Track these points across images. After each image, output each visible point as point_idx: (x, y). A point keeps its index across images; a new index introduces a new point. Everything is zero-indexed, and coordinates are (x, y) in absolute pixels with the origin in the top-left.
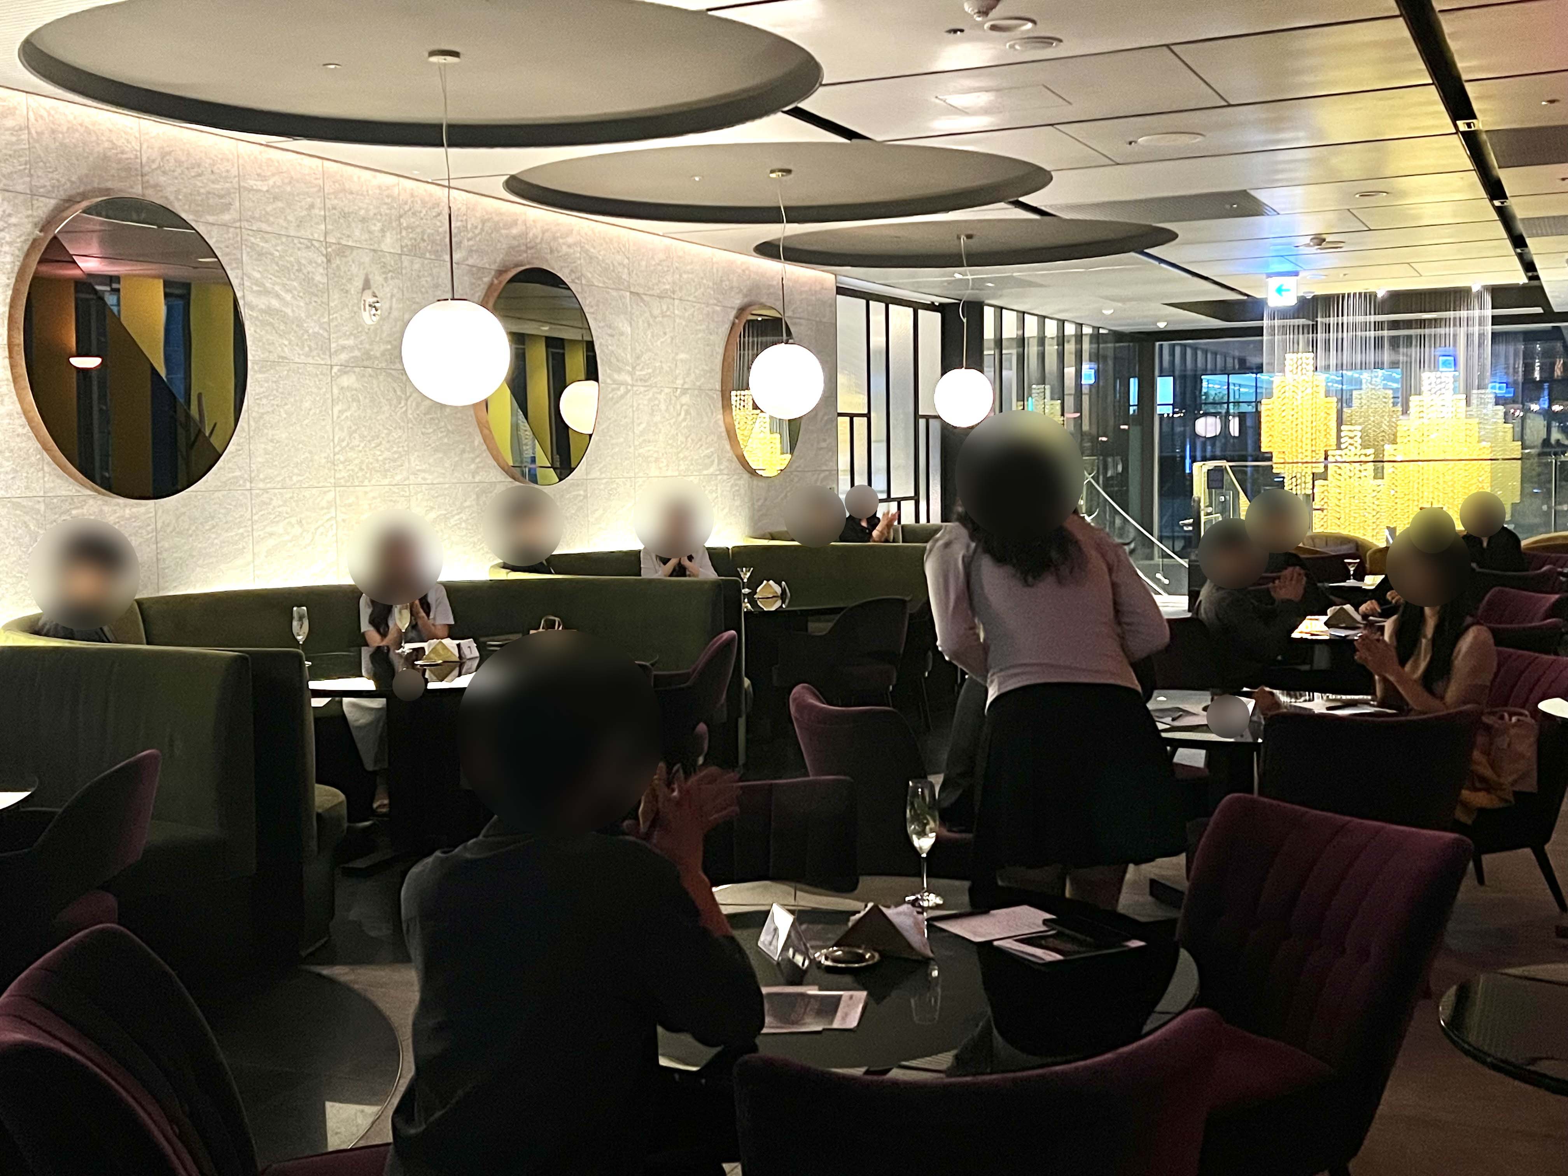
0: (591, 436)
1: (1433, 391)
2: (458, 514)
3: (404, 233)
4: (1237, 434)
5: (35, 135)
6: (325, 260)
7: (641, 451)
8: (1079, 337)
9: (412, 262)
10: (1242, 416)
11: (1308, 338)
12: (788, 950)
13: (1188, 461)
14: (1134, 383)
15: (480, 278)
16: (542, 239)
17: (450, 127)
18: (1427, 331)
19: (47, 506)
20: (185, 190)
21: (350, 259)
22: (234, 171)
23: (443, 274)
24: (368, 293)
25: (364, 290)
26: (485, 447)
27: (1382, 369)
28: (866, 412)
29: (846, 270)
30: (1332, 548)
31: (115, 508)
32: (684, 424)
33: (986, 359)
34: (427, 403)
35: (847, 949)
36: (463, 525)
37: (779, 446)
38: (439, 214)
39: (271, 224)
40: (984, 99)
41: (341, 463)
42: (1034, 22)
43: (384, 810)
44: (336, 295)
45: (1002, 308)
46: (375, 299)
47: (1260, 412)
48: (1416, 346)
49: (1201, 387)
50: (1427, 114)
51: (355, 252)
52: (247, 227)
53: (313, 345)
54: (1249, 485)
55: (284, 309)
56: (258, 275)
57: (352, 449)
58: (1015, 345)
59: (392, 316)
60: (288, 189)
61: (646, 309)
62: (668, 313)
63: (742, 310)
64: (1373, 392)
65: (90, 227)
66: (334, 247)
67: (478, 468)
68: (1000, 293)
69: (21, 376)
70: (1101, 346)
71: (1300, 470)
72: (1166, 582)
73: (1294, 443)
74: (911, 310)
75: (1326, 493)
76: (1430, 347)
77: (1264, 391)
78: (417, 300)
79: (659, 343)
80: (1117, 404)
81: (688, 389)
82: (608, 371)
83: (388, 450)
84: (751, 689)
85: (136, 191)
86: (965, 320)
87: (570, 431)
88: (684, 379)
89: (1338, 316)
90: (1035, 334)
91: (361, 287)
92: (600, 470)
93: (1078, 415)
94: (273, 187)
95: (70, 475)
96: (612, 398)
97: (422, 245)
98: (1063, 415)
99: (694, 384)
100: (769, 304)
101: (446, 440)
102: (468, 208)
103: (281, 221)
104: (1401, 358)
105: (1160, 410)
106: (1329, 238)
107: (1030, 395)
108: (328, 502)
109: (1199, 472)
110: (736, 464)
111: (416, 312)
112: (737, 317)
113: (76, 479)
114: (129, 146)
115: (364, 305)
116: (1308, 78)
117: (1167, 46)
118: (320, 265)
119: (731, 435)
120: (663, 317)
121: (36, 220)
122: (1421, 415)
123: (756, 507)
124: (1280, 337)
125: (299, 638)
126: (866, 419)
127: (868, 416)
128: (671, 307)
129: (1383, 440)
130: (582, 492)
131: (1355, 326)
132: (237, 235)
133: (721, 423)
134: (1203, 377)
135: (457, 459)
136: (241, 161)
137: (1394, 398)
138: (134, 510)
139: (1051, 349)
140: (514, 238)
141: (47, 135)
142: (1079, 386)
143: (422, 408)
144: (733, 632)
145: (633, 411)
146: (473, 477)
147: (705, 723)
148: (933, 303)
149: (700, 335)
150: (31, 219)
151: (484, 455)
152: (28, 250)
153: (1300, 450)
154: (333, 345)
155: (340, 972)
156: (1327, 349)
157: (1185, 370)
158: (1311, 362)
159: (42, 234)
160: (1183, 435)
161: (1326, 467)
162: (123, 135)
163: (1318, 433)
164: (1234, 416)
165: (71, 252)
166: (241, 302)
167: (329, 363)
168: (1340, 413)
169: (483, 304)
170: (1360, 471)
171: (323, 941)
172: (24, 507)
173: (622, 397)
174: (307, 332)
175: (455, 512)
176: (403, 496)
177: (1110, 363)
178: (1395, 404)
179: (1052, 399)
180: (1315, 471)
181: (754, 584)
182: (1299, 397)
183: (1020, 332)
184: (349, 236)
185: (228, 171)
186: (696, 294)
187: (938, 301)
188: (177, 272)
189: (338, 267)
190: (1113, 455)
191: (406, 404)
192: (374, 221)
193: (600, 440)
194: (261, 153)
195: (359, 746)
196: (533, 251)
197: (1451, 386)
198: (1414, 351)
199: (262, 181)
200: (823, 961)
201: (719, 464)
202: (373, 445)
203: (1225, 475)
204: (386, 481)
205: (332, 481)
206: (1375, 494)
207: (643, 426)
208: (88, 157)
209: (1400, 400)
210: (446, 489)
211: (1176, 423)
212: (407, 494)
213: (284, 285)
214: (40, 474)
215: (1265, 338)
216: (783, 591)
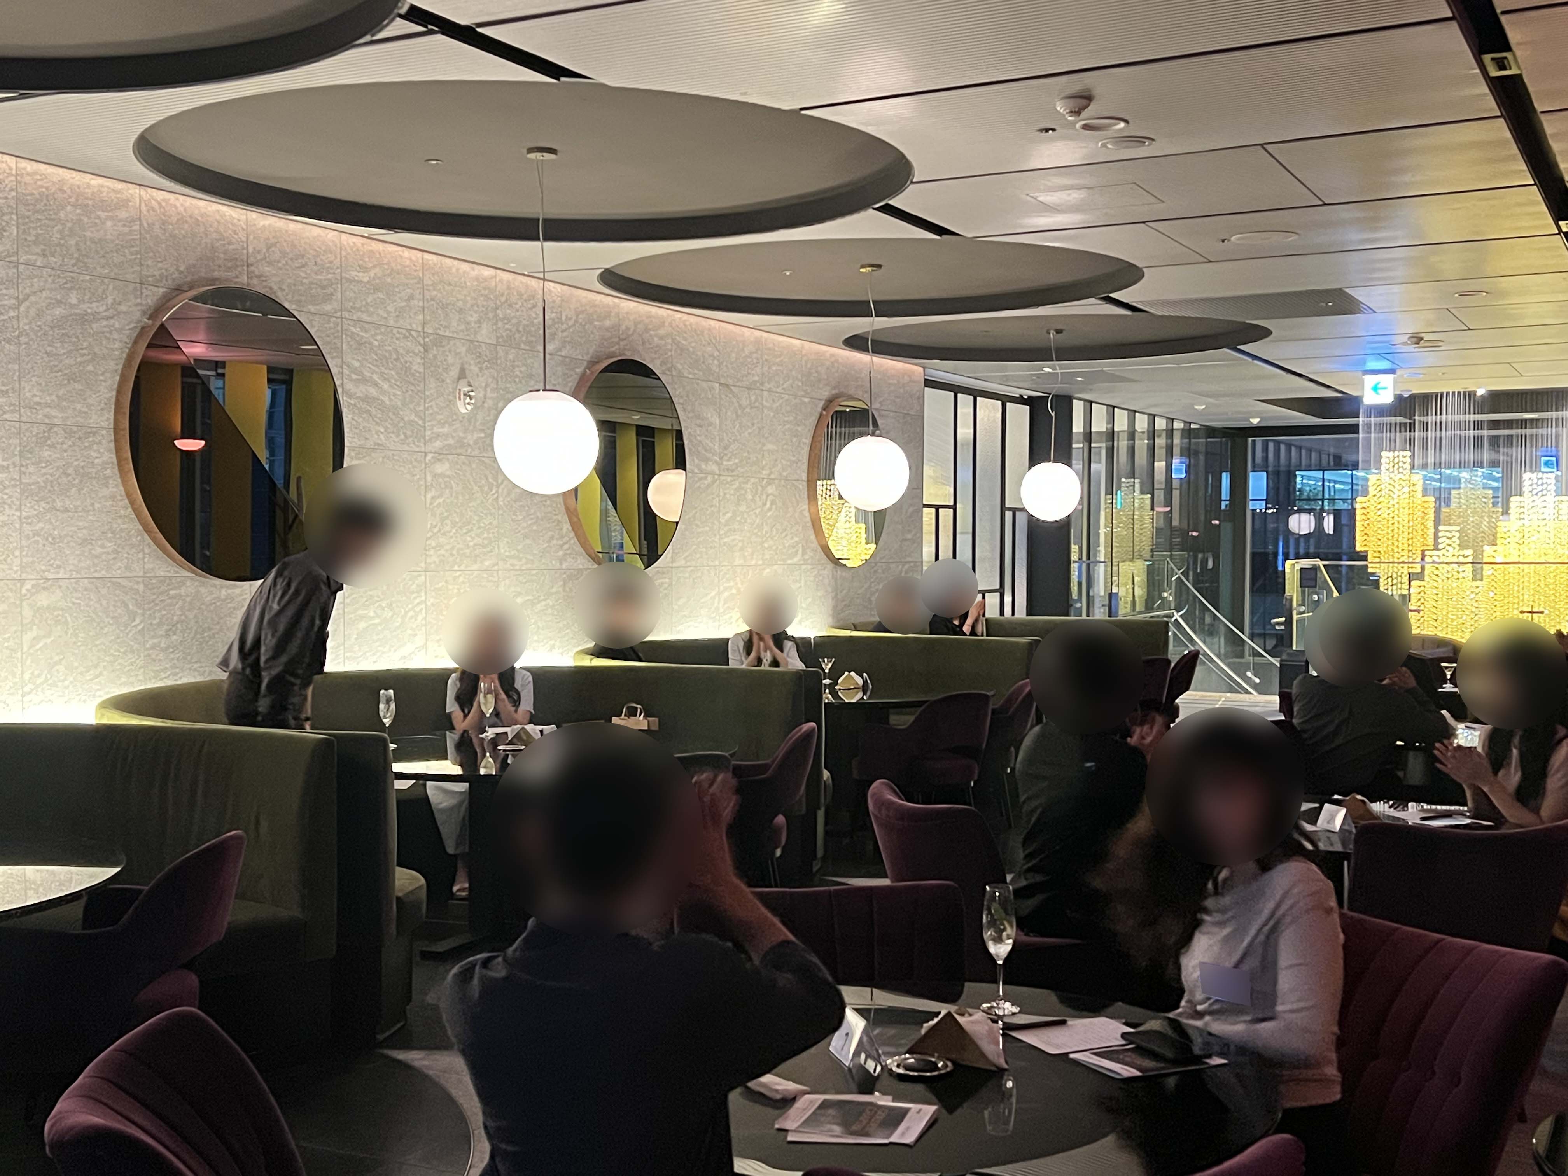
0: (677, 523)
1: (1535, 492)
2: (545, 600)
3: (500, 324)
4: (1331, 532)
5: (145, 225)
6: (422, 350)
7: (726, 540)
8: (1170, 432)
9: (507, 353)
10: (1337, 514)
11: (1406, 436)
12: (859, 1056)
13: (1280, 558)
14: (1226, 479)
15: (573, 369)
16: (634, 331)
17: (545, 220)
18: (1528, 431)
19: (146, 586)
20: (289, 281)
21: (447, 348)
22: (337, 262)
23: (536, 365)
24: (463, 382)
25: (459, 379)
26: (572, 534)
27: (1482, 467)
28: (952, 503)
29: (935, 363)
30: (1429, 652)
31: (212, 589)
32: (769, 514)
33: (1074, 452)
34: (517, 490)
35: (918, 1056)
36: (550, 611)
37: (864, 536)
38: (534, 306)
39: (371, 315)
40: (1075, 196)
41: (433, 548)
42: (1126, 121)
43: (464, 894)
44: (432, 384)
45: (1091, 402)
46: (469, 388)
47: (1355, 510)
48: (1517, 446)
49: (1295, 483)
50: (1529, 214)
51: (452, 343)
52: (347, 316)
53: (409, 433)
54: (1343, 585)
55: (381, 397)
56: (357, 364)
57: (444, 534)
58: (1104, 438)
59: (486, 405)
60: (389, 280)
61: (735, 400)
62: (757, 404)
63: (830, 401)
64: (1473, 491)
65: (196, 314)
66: (431, 337)
67: (565, 554)
68: (1090, 387)
69: (126, 459)
70: (1193, 440)
71: (1395, 570)
72: (1257, 681)
73: (1390, 543)
74: (999, 403)
75: (1422, 594)
76: (1532, 446)
77: (1360, 488)
78: (511, 389)
79: (746, 433)
80: (1208, 498)
81: (774, 479)
82: (696, 461)
83: (478, 536)
84: (830, 781)
85: (243, 281)
86: (1053, 414)
87: (658, 519)
88: (770, 469)
89: (1436, 414)
90: (1125, 428)
91: (456, 376)
92: (684, 559)
93: (1169, 509)
94: (374, 279)
95: (169, 556)
96: (699, 487)
97: (517, 336)
98: (1152, 509)
99: (781, 474)
100: (856, 396)
101: (535, 528)
102: (562, 300)
103: (381, 312)
104: (1501, 458)
105: (1251, 506)
106: (1427, 337)
107: (1119, 488)
108: (418, 586)
109: (1292, 569)
110: (820, 554)
111: (510, 401)
112: (824, 409)
113: (174, 560)
114: (236, 236)
115: (459, 394)
116: (1407, 178)
117: (1261, 145)
118: (417, 355)
119: (816, 525)
120: (751, 408)
121: (144, 308)
122: (1522, 516)
123: (839, 597)
124: (1377, 435)
125: (385, 721)
126: (951, 510)
127: (954, 508)
128: (760, 399)
129: (1482, 541)
130: (667, 580)
131: (1453, 425)
132: (338, 325)
133: (807, 514)
134: (1297, 473)
135: (545, 546)
136: (344, 253)
137: (1494, 497)
138: (230, 591)
139: (1142, 444)
140: (607, 329)
141: (157, 226)
142: (1169, 480)
143: (513, 496)
144: (813, 724)
145: (719, 501)
146: (561, 564)
147: (785, 816)
148: (1021, 396)
149: (787, 427)
150: (139, 308)
151: (572, 542)
152: (137, 337)
153: (1396, 550)
154: (428, 433)
155: (414, 1057)
156: (1425, 447)
157: (1279, 466)
158: (1408, 460)
159: (150, 322)
160: (1276, 531)
161: (1423, 568)
162: (231, 226)
163: (1415, 533)
164: (1328, 513)
165: (176, 338)
166: (340, 390)
167: (423, 450)
168: (1437, 511)
169: (575, 395)
170: (1458, 572)
171: (399, 1025)
172: (124, 587)
173: (709, 486)
174: (403, 419)
175: (542, 598)
176: (491, 581)
177: (1202, 457)
178: (1495, 504)
179: (1142, 493)
180: (1411, 570)
181: (835, 675)
182: (1395, 496)
183: (1110, 426)
184: (446, 327)
185: (331, 262)
186: (785, 386)
187: (1026, 394)
188: (281, 358)
189: (435, 357)
190: (1203, 551)
191: (497, 492)
192: (471, 313)
193: (686, 529)
194: (363, 244)
195: (441, 828)
196: (625, 342)
197: (1553, 488)
198: (1515, 452)
199: (364, 272)
200: (894, 1069)
201: (804, 553)
202: (464, 531)
203: (1319, 574)
204: (475, 567)
205: (423, 565)
206: (1473, 596)
207: (729, 515)
208: (196, 248)
209: (1500, 500)
210: (533, 575)
211: (1269, 519)
212: (496, 579)
213: (382, 374)
214: (141, 555)
215: (1361, 435)
216: (865, 682)
